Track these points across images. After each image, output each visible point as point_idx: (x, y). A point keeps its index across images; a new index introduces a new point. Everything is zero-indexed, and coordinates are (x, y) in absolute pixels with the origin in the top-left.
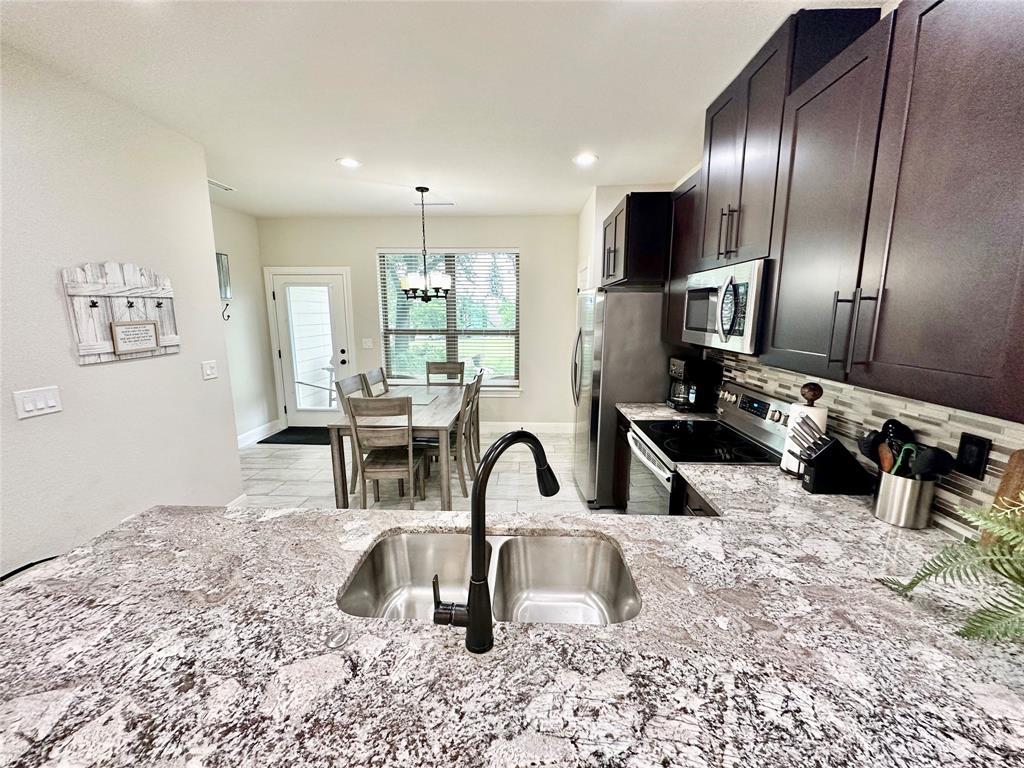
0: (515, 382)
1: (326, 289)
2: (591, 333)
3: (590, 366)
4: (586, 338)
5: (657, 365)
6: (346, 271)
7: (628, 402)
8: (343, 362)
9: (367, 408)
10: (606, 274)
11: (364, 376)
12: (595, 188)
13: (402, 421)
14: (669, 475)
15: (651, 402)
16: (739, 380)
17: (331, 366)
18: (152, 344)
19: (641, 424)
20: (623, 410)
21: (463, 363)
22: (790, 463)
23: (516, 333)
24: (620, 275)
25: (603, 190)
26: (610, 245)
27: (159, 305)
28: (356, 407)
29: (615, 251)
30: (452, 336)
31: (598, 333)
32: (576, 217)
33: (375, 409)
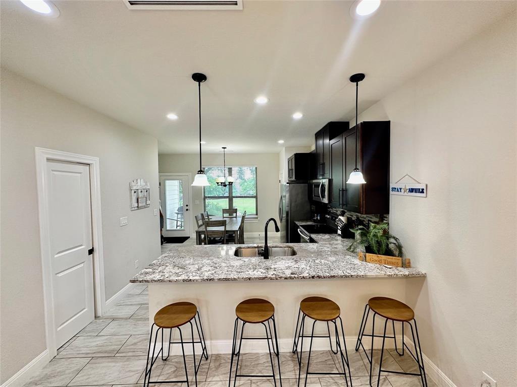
0: (256, 216)
1: (178, 181)
2: (285, 196)
3: (285, 209)
4: (283, 198)
5: (308, 207)
6: (190, 174)
7: (299, 221)
8: (187, 210)
9: (211, 224)
10: (289, 177)
12: (284, 148)
13: (222, 228)
14: (308, 238)
15: (307, 220)
16: (332, 211)
17: (177, 212)
18: (144, 204)
19: (303, 226)
20: (296, 223)
21: (237, 209)
22: (339, 232)
23: (256, 197)
24: (294, 179)
25: (288, 149)
26: (290, 168)
27: (147, 191)
28: (207, 224)
29: (292, 170)
30: (231, 198)
31: (287, 195)
32: (278, 155)
33: (214, 224)
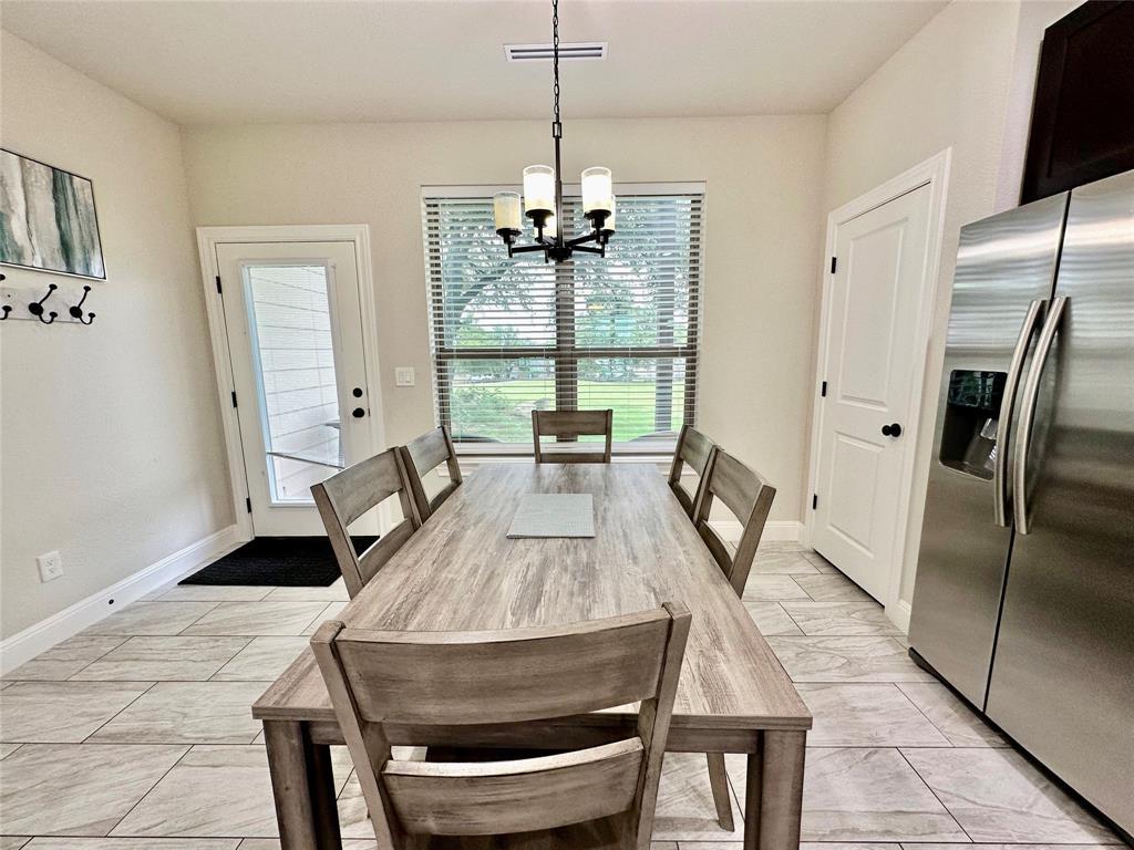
1: (322, 270)
6: (362, 232)
8: (359, 413)
11: (404, 452)
23: (690, 352)
30: (567, 360)
